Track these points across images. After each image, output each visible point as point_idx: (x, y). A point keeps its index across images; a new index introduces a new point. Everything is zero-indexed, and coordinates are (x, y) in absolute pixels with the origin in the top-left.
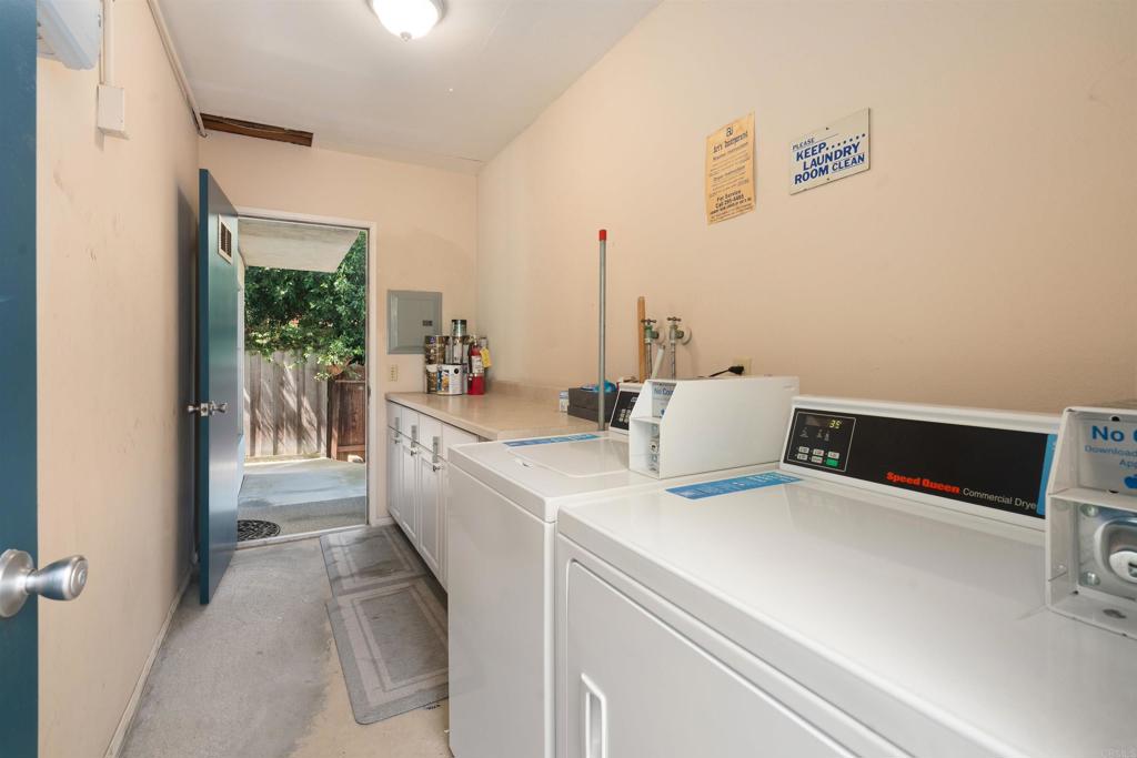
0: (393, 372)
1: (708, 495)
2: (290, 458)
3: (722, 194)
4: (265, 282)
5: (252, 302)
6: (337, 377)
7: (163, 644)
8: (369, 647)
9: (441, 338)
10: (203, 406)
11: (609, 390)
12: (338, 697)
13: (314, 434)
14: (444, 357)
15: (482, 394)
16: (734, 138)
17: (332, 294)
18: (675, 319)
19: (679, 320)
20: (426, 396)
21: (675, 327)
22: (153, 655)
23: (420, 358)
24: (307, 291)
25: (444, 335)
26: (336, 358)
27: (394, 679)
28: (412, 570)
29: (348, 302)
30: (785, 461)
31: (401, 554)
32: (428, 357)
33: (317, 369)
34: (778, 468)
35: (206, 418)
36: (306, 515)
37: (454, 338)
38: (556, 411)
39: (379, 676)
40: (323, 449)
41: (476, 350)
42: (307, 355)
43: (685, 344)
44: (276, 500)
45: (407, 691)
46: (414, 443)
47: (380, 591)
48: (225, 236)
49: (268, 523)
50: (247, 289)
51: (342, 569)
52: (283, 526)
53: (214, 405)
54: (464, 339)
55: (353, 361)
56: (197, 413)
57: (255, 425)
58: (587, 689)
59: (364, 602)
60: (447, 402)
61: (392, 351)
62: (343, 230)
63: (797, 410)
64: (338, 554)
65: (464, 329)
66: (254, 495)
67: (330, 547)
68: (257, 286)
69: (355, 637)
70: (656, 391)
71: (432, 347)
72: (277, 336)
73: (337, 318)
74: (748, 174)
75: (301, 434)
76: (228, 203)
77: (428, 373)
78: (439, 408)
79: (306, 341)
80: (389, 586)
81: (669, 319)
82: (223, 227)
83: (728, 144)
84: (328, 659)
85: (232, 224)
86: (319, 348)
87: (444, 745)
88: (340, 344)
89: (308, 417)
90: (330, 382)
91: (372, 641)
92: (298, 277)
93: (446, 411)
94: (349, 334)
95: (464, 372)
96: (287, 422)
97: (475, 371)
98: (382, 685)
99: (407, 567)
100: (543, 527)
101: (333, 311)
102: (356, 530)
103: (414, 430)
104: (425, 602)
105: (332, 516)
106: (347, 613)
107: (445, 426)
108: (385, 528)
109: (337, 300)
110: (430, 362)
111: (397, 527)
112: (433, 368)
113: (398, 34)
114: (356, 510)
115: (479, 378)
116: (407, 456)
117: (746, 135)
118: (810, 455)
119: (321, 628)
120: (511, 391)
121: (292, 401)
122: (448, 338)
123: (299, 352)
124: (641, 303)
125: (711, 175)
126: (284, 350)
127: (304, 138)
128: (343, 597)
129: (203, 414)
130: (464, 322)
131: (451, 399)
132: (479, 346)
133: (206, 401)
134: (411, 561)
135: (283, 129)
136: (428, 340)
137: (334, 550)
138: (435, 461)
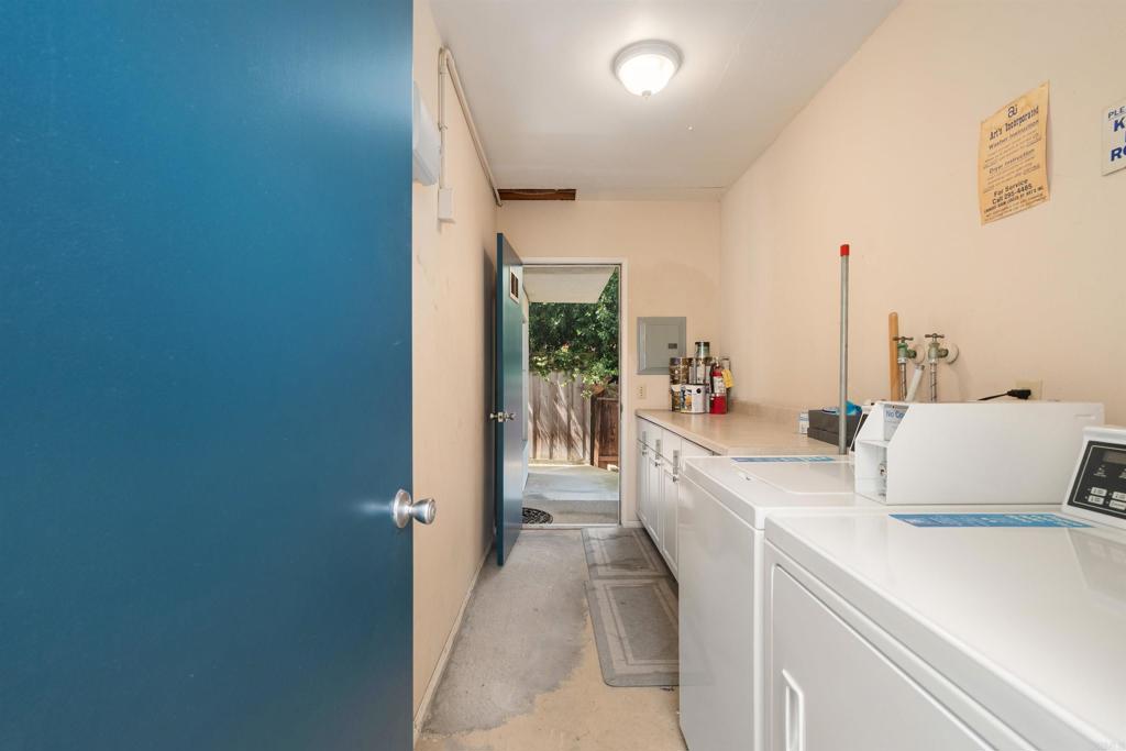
0: (642, 392)
1: (941, 525)
2: (562, 462)
3: (1002, 187)
4: (543, 315)
5: (534, 332)
6: (599, 395)
7: (475, 588)
8: (616, 626)
9: (684, 360)
10: (500, 414)
11: (853, 413)
12: (591, 658)
13: (580, 444)
14: (687, 378)
15: (724, 413)
16: (1016, 118)
17: (594, 322)
18: (936, 336)
19: (942, 337)
20: (671, 413)
21: (936, 345)
22: (469, 594)
23: (667, 378)
24: (574, 321)
25: (689, 357)
26: (597, 378)
27: (635, 656)
28: (656, 570)
29: (608, 329)
30: (1070, 503)
31: (648, 555)
32: (672, 377)
33: (582, 388)
34: (1059, 510)
35: (502, 423)
36: (572, 510)
37: (697, 360)
38: (796, 433)
39: (624, 650)
40: (588, 457)
41: (718, 371)
42: (575, 376)
43: (950, 363)
44: (551, 496)
45: (645, 670)
46: (659, 455)
47: (626, 582)
48: (514, 280)
49: (544, 513)
50: (530, 321)
51: (598, 557)
52: (555, 517)
53: (507, 414)
54: (707, 360)
55: (612, 381)
56: (496, 419)
57: (536, 433)
58: (788, 685)
59: (614, 589)
60: (689, 420)
61: (641, 372)
62: (600, 267)
63: (1091, 443)
64: (595, 545)
65: (707, 351)
66: (536, 490)
67: (589, 539)
68: (538, 318)
69: (606, 616)
70: (889, 414)
71: (678, 369)
72: (552, 360)
73: (598, 343)
74: (1039, 159)
75: (570, 444)
76: (517, 257)
77: (672, 392)
78: (682, 426)
79: (574, 363)
80: (636, 580)
81: (927, 336)
82: (513, 275)
83: (1009, 126)
84: (585, 627)
85: (518, 272)
86: (585, 369)
87: (674, 724)
88: (600, 366)
89: (576, 429)
90: (593, 399)
91: (619, 621)
92: (567, 309)
93: (689, 429)
94: (608, 357)
95: (707, 392)
96: (560, 433)
97: (717, 391)
98: (626, 658)
99: (651, 566)
100: (753, 532)
101: (595, 337)
102: (610, 528)
103: (658, 444)
104: (665, 600)
105: (592, 514)
106: (600, 594)
107: (685, 442)
108: (635, 530)
109: (599, 327)
110: (674, 382)
111: (645, 530)
112: (677, 388)
113: (639, 93)
114: (611, 512)
115: (721, 398)
116: (652, 466)
117: (1036, 111)
118: (1108, 498)
119: (579, 602)
120: (754, 412)
121: (563, 413)
122: (691, 360)
123: (569, 373)
124: (894, 320)
125: (987, 166)
126: (557, 371)
127: (569, 195)
128: (598, 581)
129: (500, 420)
130: (707, 344)
131: (693, 416)
132: (721, 367)
133: (502, 411)
134: (656, 563)
135: (553, 190)
136: (673, 361)
137: (592, 542)
138: (675, 472)
